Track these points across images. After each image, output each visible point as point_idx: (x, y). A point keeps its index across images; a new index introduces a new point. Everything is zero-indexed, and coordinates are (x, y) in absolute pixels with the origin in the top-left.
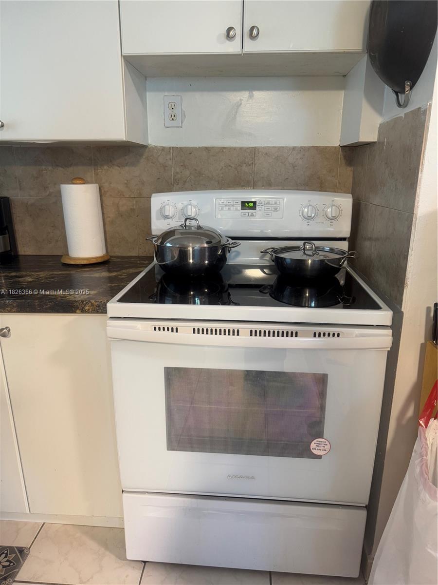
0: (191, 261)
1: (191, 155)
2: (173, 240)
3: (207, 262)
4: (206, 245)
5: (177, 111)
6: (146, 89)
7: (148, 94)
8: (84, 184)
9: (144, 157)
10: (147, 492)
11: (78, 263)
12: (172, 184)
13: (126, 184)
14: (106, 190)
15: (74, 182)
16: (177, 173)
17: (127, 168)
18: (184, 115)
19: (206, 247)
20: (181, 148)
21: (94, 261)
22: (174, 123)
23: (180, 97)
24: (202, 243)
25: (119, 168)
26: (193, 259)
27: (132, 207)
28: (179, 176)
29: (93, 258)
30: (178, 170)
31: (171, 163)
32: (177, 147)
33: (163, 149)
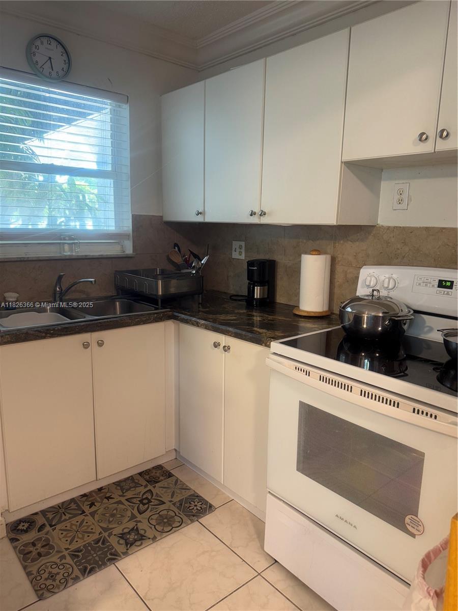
0: (365, 326)
1: (412, 233)
2: (354, 305)
3: (380, 329)
4: (381, 315)
5: (405, 197)
6: (381, 178)
7: (382, 182)
8: (319, 254)
9: (372, 234)
10: (284, 501)
11: (301, 314)
12: (392, 258)
13: (355, 256)
14: (339, 260)
15: (311, 253)
16: (398, 249)
17: (357, 243)
18: (410, 199)
19: (380, 316)
20: (403, 227)
21: (312, 315)
22: (400, 206)
23: (408, 184)
24: (379, 313)
25: (351, 243)
26: (367, 325)
27: (356, 275)
28: (399, 251)
29: (313, 312)
30: (399, 246)
31: (393, 240)
32: (400, 227)
33: (389, 228)
